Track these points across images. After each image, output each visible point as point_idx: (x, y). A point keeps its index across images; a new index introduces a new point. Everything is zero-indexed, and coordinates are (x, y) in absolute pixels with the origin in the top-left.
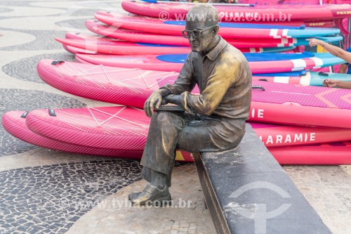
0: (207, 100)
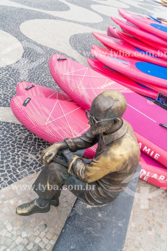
0: (86, 176)
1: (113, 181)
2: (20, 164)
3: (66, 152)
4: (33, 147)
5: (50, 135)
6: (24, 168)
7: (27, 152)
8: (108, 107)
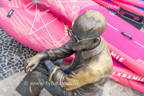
1: (88, 89)
2: (6, 64)
3: (48, 62)
4: (17, 49)
5: (34, 44)
6: (10, 67)
7: (12, 54)
8: (91, 28)
